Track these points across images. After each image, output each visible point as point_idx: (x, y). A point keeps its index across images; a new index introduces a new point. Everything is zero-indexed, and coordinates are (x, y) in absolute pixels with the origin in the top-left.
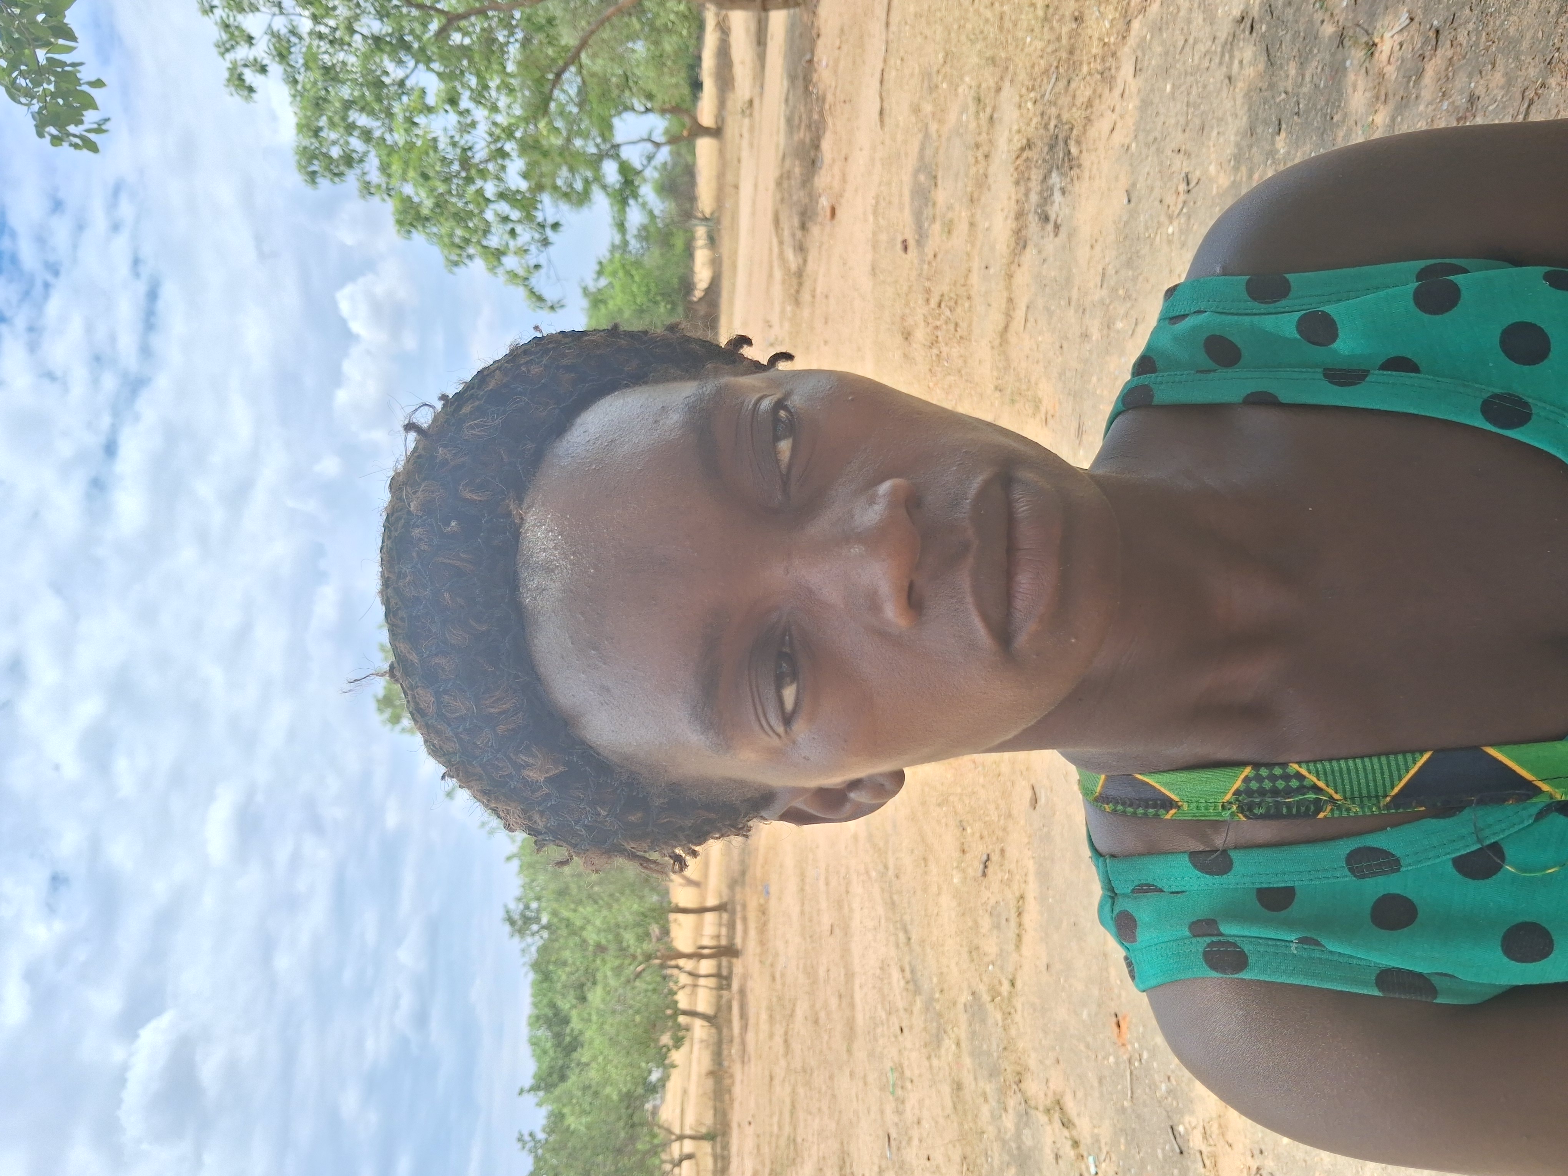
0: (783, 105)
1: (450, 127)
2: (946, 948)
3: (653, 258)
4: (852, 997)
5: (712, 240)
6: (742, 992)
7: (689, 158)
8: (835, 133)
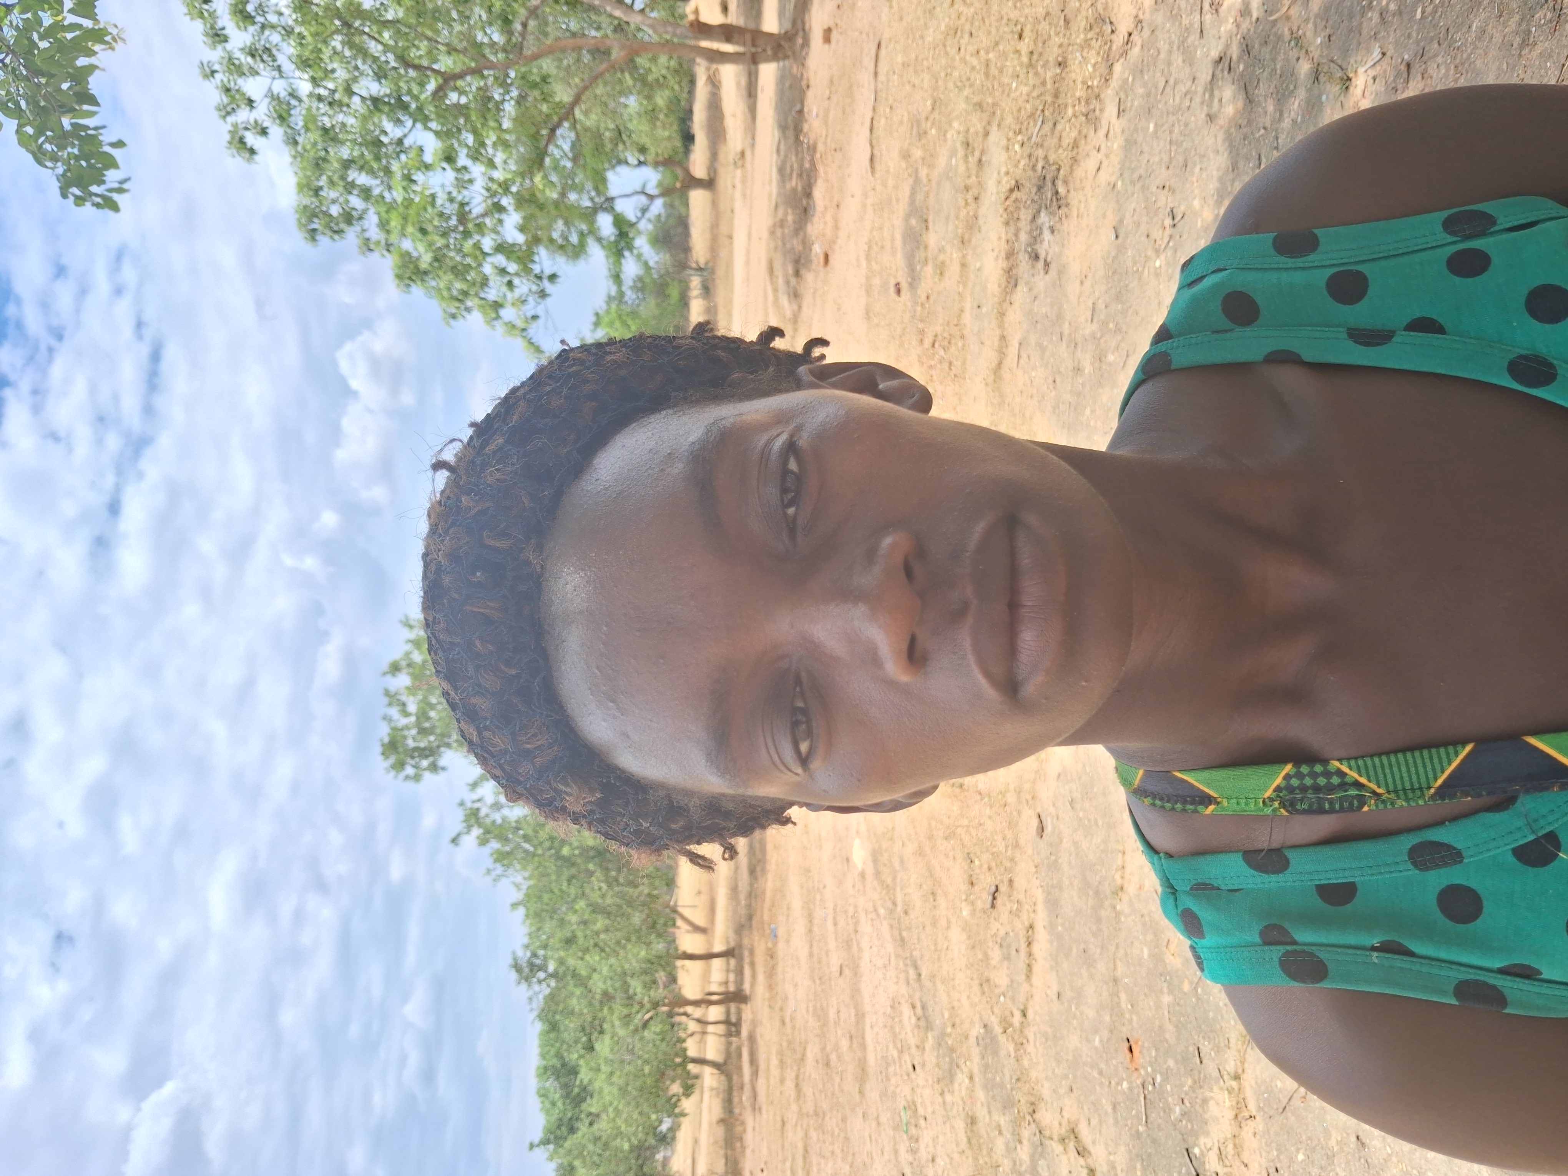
0: (775, 156)
1: (447, 183)
2: (957, 982)
4: (863, 1038)
5: (707, 290)
6: (752, 1038)
7: (683, 210)
8: (827, 181)
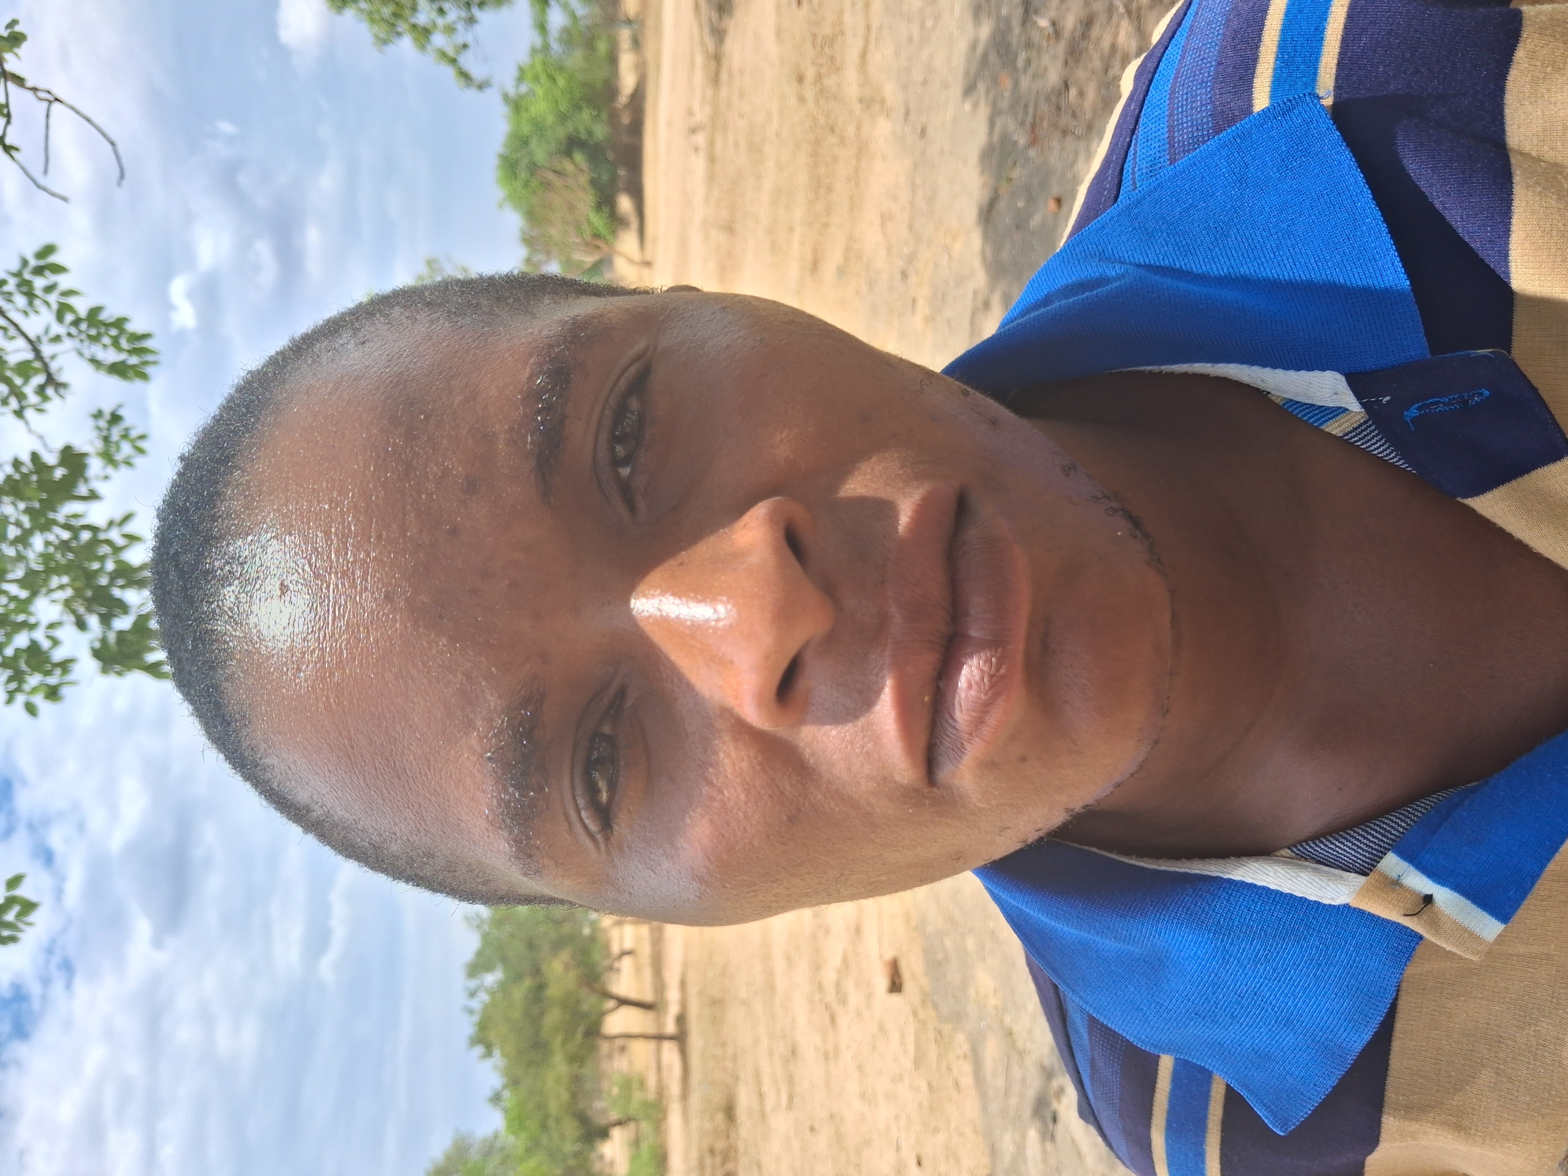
3: (576, 59)
